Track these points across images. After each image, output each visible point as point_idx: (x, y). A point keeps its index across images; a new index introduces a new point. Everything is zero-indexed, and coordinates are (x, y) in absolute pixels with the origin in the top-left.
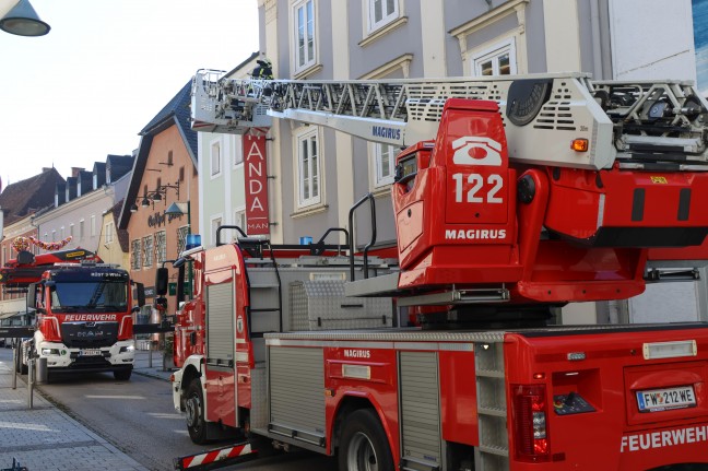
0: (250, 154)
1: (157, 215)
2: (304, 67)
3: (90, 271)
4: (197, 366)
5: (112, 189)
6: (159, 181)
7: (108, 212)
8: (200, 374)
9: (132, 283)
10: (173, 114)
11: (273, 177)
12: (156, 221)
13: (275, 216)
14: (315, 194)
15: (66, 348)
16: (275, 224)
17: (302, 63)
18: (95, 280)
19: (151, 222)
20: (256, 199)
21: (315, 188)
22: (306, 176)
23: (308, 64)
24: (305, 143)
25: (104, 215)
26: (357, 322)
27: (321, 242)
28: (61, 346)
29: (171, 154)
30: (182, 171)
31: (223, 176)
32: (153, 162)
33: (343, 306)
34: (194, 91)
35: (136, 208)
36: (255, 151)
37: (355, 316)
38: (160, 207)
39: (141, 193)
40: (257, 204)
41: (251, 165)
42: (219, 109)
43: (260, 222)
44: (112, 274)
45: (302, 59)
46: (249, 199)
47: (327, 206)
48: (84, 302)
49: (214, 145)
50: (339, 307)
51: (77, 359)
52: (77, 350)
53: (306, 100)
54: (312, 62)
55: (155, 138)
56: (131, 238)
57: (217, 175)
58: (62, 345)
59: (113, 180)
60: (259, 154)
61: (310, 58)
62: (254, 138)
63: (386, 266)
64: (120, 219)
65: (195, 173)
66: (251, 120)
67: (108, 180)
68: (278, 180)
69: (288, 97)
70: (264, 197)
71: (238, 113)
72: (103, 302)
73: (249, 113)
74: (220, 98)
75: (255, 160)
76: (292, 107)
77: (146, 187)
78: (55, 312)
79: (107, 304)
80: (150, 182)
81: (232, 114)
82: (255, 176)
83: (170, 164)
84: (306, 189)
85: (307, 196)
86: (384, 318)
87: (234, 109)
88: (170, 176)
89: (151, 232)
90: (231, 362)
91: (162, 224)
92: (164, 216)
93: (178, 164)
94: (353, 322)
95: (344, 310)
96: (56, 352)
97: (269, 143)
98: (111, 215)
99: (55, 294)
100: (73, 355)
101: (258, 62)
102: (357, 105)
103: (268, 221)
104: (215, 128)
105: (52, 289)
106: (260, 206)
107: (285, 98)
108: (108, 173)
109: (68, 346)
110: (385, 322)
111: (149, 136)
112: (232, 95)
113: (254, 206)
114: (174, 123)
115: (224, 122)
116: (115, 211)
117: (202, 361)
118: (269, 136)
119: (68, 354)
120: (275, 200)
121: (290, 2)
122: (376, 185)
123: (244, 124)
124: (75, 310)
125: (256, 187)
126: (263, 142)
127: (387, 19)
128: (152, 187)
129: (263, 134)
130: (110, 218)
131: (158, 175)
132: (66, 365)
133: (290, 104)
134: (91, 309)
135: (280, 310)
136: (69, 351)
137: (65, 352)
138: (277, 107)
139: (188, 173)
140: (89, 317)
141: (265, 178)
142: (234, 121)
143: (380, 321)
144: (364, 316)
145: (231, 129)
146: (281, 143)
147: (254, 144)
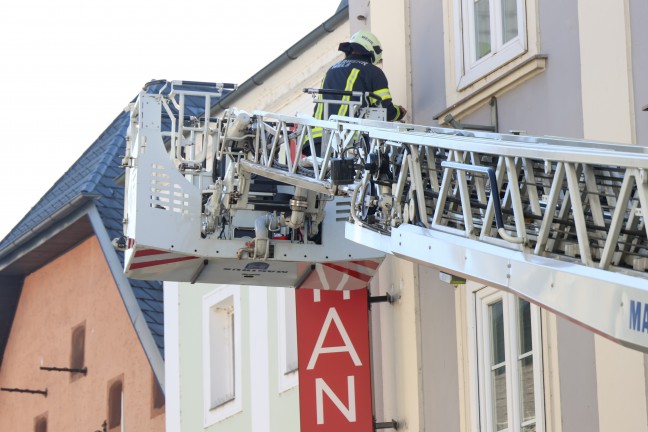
0: (319, 350)
2: (490, 63)
6: (42, 425)
10: (86, 202)
11: (395, 425)
17: (483, 50)
23: (504, 51)
24: (497, 307)
29: (79, 335)
30: (116, 391)
34: (133, 150)
36: (334, 338)
41: (321, 385)
42: (212, 206)
45: (483, 32)
49: (217, 308)
53: (453, 203)
54: (515, 47)
55: (29, 282)
57: (229, 410)
60: (349, 347)
61: (510, 32)
62: (332, 298)
65: (159, 400)
66: (317, 239)
69: (406, 187)
71: (273, 218)
73: (308, 218)
74: (218, 171)
75: (335, 369)
76: (416, 221)
81: (256, 220)
82: (335, 421)
83: (78, 369)
87: (261, 205)
88: (76, 411)
93: (102, 369)
97: (380, 310)
101: (344, 47)
102: (591, 227)
104: (202, 270)
107: (397, 188)
112: (250, 164)
114: (90, 232)
115: (229, 248)
118: (378, 288)
123: (296, 253)
126: (360, 308)
129: (359, 284)
131: (34, 407)
133: (409, 212)
138: (372, 219)
141: (369, 428)
142: (260, 243)
145: (254, 269)
146: (419, 311)
147: (333, 314)
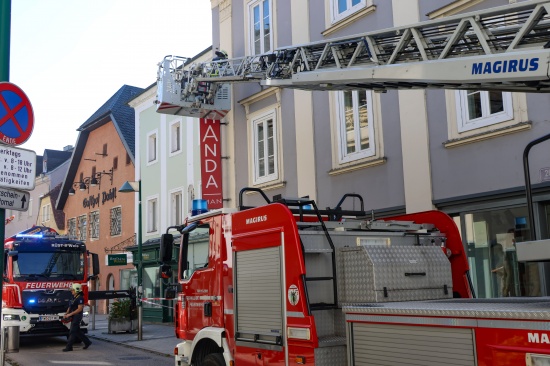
0: (206, 136)
1: (92, 198)
3: (50, 242)
4: (218, 340)
5: (48, 177)
6: (94, 169)
7: (45, 196)
8: (221, 350)
9: (88, 253)
10: (110, 112)
11: (227, 157)
12: (90, 202)
13: (228, 192)
14: (271, 171)
15: (26, 314)
16: (228, 200)
18: (54, 250)
19: (86, 204)
20: (211, 177)
21: (271, 165)
22: (261, 155)
25: (41, 199)
26: (421, 292)
27: (339, 207)
28: (21, 313)
29: (105, 146)
30: (116, 160)
31: (159, 163)
32: (89, 153)
33: (407, 274)
35: (74, 192)
36: (210, 133)
37: (419, 286)
38: (94, 190)
39: (77, 179)
40: (212, 182)
41: (206, 146)
43: (215, 198)
44: (70, 245)
46: (205, 177)
47: (285, 183)
48: (40, 270)
50: (403, 275)
51: (37, 324)
52: (37, 316)
55: (92, 134)
56: (67, 218)
57: (154, 162)
58: (23, 311)
59: (49, 169)
60: (214, 136)
62: (210, 122)
63: (425, 231)
64: (58, 201)
65: (129, 161)
66: (213, 104)
67: (45, 170)
68: (232, 161)
70: (218, 175)
72: (56, 271)
75: (210, 142)
77: (82, 175)
78: (16, 280)
79: (60, 272)
80: (86, 170)
82: (210, 156)
83: (105, 154)
84: (262, 167)
85: (262, 174)
86: (445, 287)
88: (104, 165)
89: (86, 212)
90: (280, 339)
91: (96, 205)
92: (98, 198)
93: (112, 155)
94: (417, 292)
95: (407, 279)
96: (16, 318)
97: (223, 127)
98: (48, 199)
99: (16, 263)
100: (33, 321)
103: (221, 197)
104: (179, 111)
105: (15, 258)
106: (215, 183)
108: (45, 164)
109: (28, 313)
110: (446, 292)
111: (86, 131)
113: (209, 184)
114: (110, 120)
115: (188, 105)
116: (52, 194)
117: (224, 335)
118: (222, 121)
119: (28, 319)
120: (228, 178)
121: (245, 2)
122: (341, 162)
123: (206, 107)
124: (32, 278)
125: (211, 166)
126: (217, 125)
127: (351, 9)
128: (88, 174)
130: (47, 202)
131: (93, 164)
132: (26, 330)
134: (45, 277)
135: (334, 278)
136: (29, 316)
137: (25, 318)
139: (122, 161)
140: (49, 284)
141: (219, 158)
143: (442, 291)
144: (427, 285)
145: (193, 112)
146: (234, 127)
147: (210, 127)
